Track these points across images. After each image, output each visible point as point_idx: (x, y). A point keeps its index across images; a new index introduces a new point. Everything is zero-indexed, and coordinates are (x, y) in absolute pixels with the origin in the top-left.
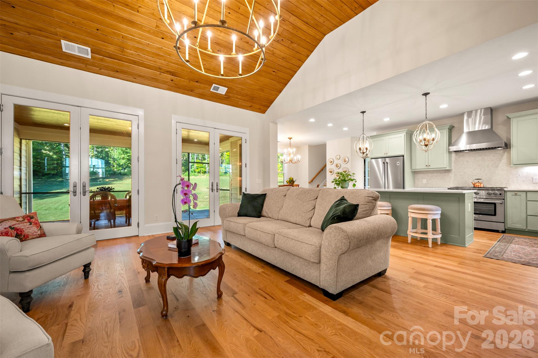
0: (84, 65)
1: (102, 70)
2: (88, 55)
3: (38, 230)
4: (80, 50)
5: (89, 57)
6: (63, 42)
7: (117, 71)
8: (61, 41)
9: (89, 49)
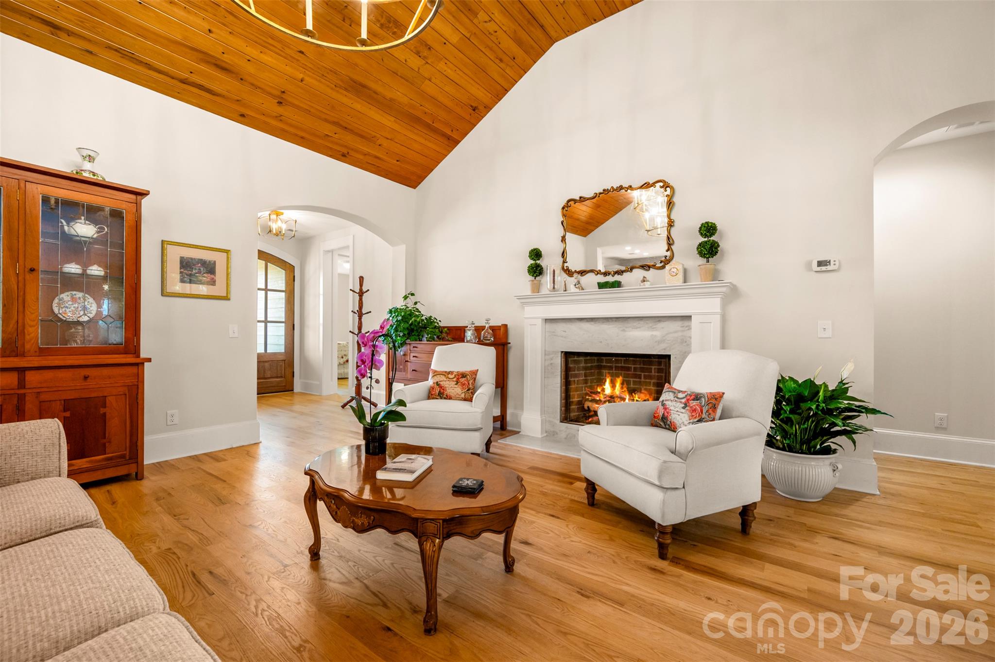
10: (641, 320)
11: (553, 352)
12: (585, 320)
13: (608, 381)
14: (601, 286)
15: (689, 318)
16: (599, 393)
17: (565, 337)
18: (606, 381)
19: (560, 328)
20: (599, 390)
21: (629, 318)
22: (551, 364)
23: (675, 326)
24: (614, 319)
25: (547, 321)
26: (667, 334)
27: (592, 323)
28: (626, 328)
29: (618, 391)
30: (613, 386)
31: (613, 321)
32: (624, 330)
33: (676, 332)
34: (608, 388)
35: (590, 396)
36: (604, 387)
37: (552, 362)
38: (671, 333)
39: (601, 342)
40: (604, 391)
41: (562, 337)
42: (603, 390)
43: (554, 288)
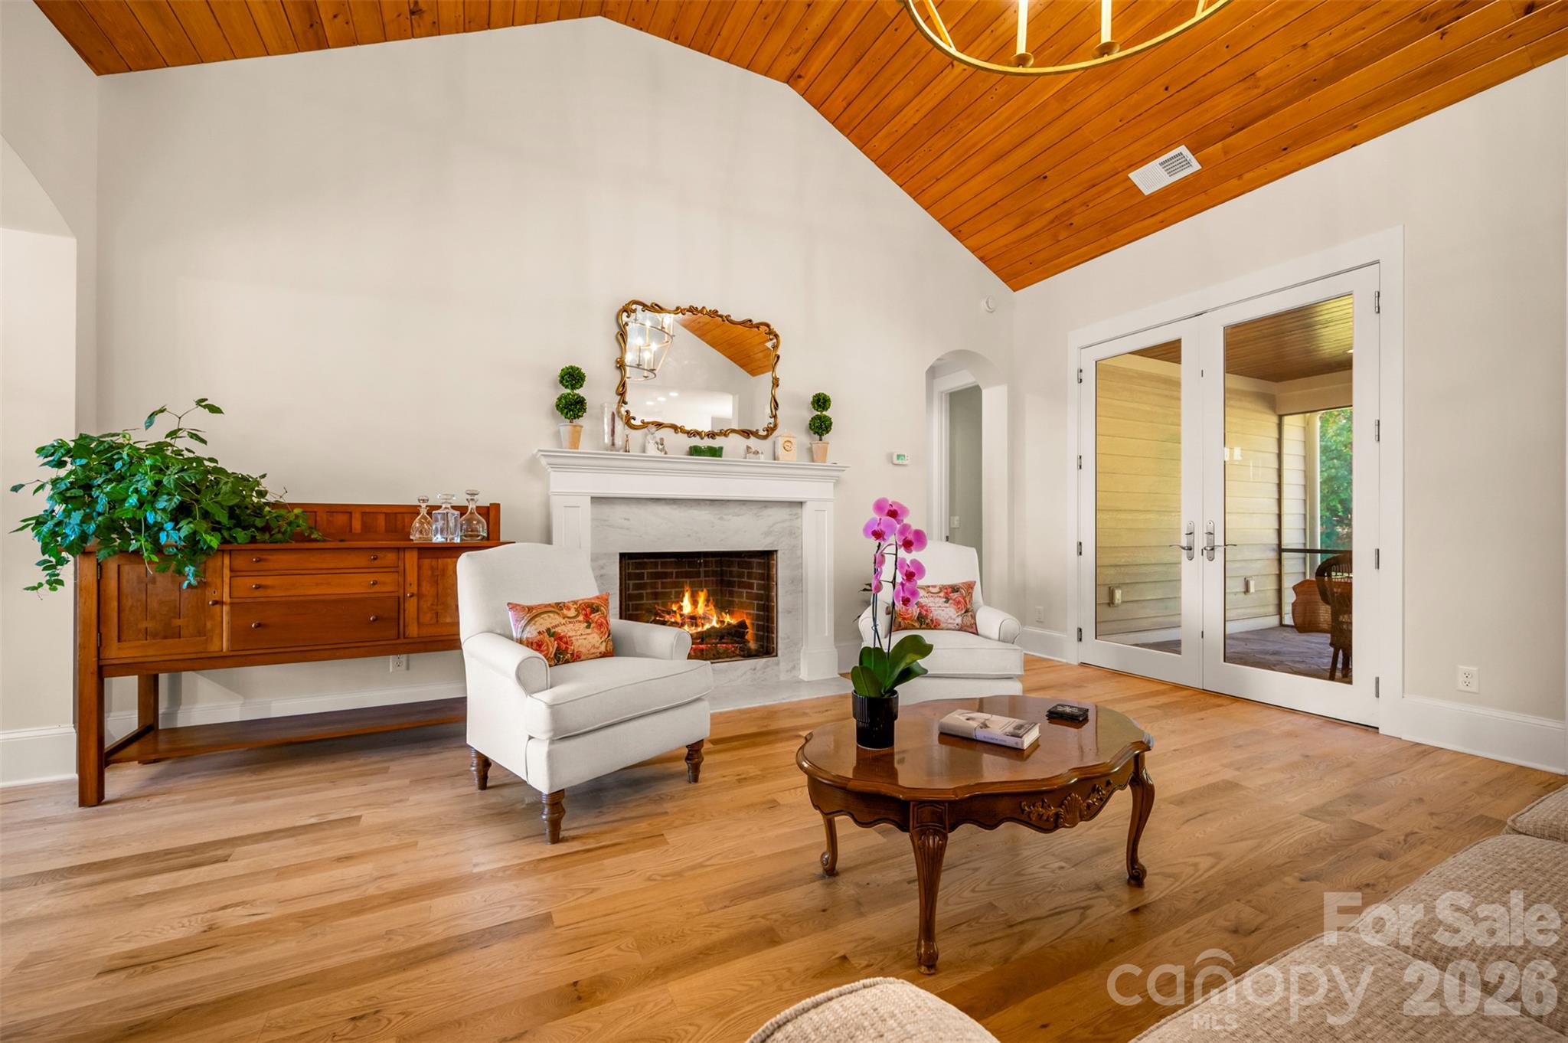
0: (1203, 196)
1: (1248, 176)
2: (1189, 164)
3: (958, 616)
4: (1169, 167)
5: (1196, 166)
6: (1135, 176)
7: (1285, 149)
8: (1129, 178)
9: (1183, 149)
10: (744, 504)
11: (605, 554)
12: (663, 501)
13: (687, 596)
14: (695, 451)
15: (801, 504)
16: (675, 612)
17: (628, 529)
18: (684, 596)
19: (618, 513)
20: (674, 608)
21: (728, 501)
22: (601, 576)
23: (782, 514)
24: (707, 502)
25: (597, 500)
26: (774, 524)
27: (675, 507)
28: (725, 515)
29: (701, 609)
30: (695, 603)
31: (706, 504)
32: (721, 519)
33: (783, 521)
34: (687, 607)
35: (661, 616)
36: (682, 604)
37: (603, 572)
38: (777, 523)
39: (689, 536)
40: (682, 610)
41: (622, 528)
42: (681, 608)
43: (613, 444)
